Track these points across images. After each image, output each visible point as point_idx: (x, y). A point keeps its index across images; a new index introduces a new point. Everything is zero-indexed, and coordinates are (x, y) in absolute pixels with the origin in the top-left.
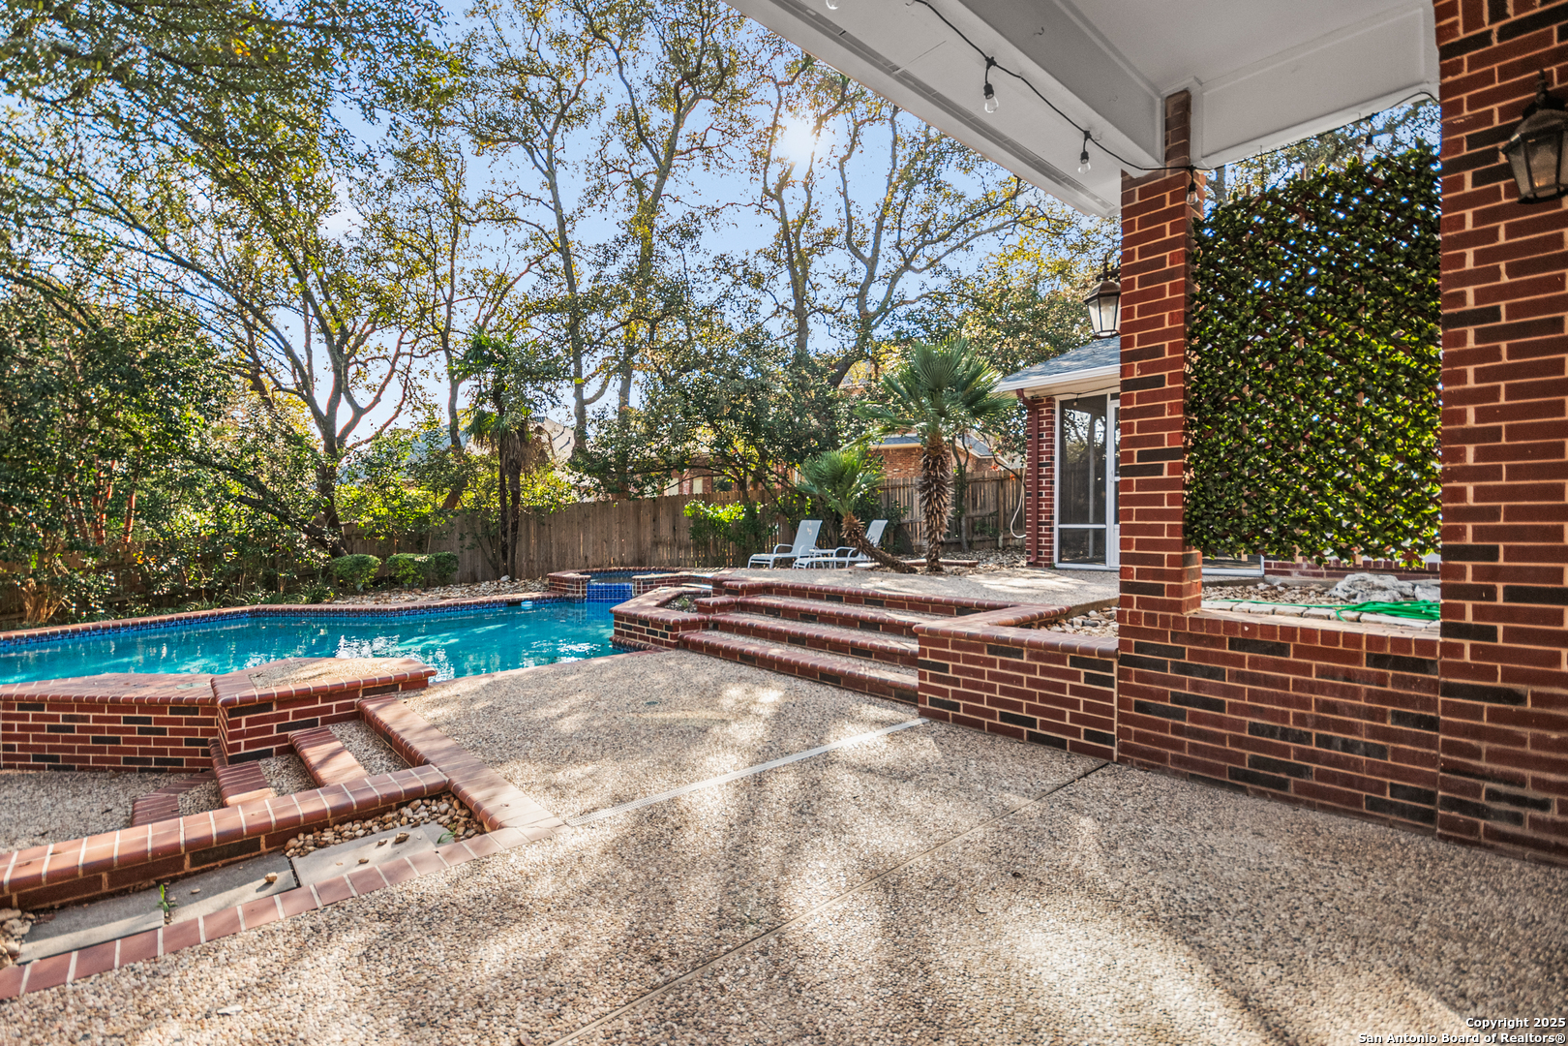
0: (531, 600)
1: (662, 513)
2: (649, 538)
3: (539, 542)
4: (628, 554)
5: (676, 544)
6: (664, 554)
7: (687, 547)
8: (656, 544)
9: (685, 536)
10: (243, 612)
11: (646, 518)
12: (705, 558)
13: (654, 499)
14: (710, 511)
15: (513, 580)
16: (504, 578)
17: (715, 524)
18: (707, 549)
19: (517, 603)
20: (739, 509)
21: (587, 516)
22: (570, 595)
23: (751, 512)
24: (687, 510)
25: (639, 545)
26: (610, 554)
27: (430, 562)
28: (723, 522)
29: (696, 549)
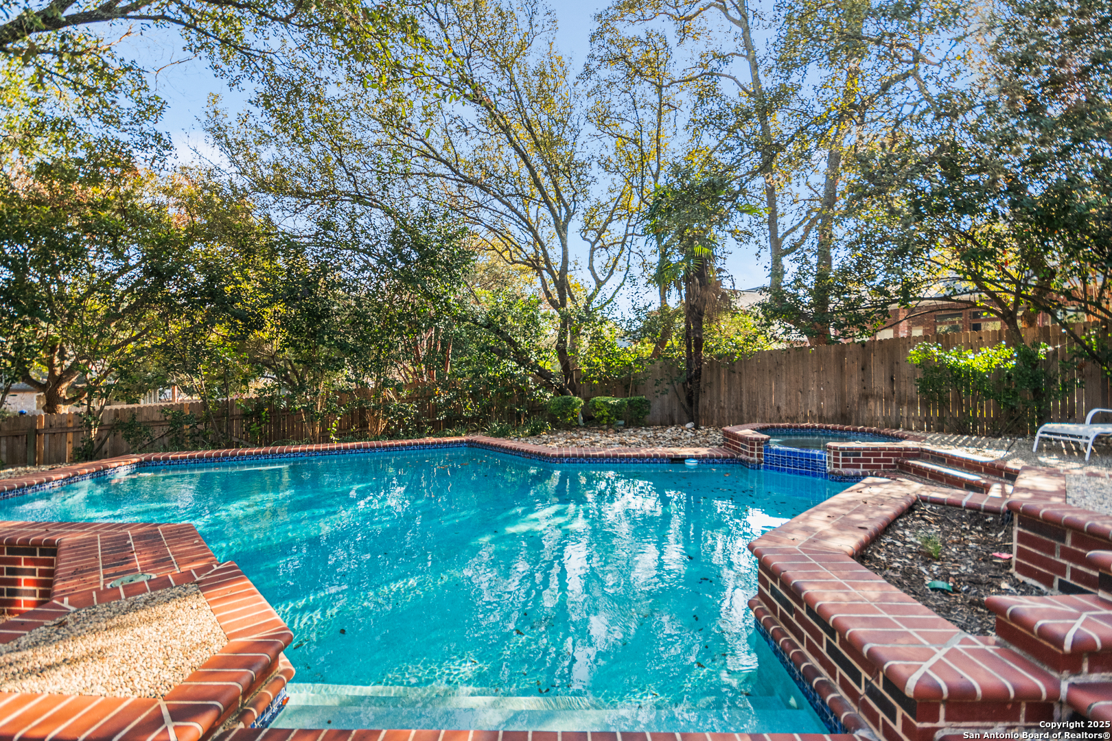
0: (697, 458)
1: (874, 361)
2: (856, 389)
3: (730, 390)
4: (828, 405)
5: (894, 397)
6: (877, 409)
7: (912, 403)
8: (866, 397)
9: (912, 390)
10: (462, 442)
11: (852, 365)
12: (941, 419)
13: (863, 344)
14: (951, 358)
15: (697, 427)
16: (689, 425)
17: (959, 377)
18: (944, 404)
19: (680, 460)
20: (1007, 353)
21: (779, 364)
22: (743, 456)
23: (1027, 358)
24: (914, 355)
25: (842, 397)
26: (806, 405)
27: (621, 405)
28: (975, 372)
29: (925, 405)
